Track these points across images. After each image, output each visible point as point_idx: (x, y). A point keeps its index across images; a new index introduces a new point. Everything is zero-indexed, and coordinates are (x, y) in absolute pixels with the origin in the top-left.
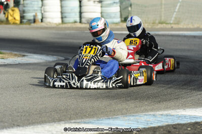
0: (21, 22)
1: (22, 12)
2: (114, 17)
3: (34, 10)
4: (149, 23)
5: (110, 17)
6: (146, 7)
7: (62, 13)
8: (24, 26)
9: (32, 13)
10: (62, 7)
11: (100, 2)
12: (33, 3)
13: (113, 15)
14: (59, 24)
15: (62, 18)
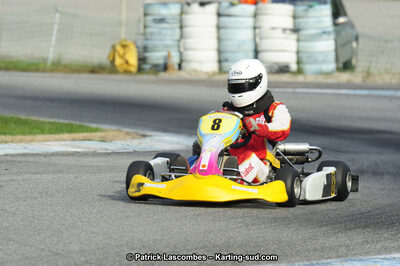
0: (140, 70)
1: (141, 50)
2: (323, 62)
3: (167, 46)
4: (394, 74)
5: (315, 62)
6: (386, 41)
7: (219, 52)
8: (145, 77)
9: (162, 51)
10: (219, 39)
11: (296, 30)
12: (164, 32)
13: (321, 58)
14: (214, 74)
15: (220, 62)
